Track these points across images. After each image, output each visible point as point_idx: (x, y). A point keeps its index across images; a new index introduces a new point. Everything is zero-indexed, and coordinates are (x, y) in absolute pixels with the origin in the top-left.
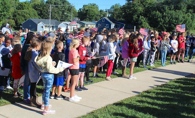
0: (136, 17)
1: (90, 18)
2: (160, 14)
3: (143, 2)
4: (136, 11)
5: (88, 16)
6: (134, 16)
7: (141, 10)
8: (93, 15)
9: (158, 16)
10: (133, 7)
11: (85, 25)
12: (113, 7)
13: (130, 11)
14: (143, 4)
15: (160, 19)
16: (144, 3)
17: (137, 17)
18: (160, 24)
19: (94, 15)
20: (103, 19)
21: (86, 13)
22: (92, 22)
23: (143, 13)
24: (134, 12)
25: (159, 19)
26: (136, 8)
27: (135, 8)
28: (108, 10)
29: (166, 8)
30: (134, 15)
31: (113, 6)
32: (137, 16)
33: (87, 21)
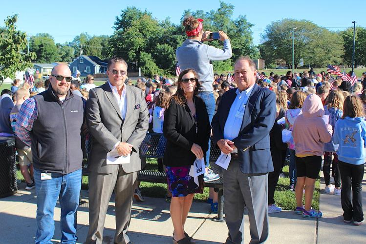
0: (132, 54)
1: (46, 58)
2: (171, 49)
3: (142, 30)
4: (132, 44)
5: (43, 54)
6: (130, 53)
7: (140, 43)
8: (51, 52)
9: (168, 51)
10: (128, 38)
11: (42, 69)
12: (78, 39)
13: (123, 44)
14: (143, 34)
15: (173, 55)
16: (144, 32)
17: (134, 54)
18: (173, 63)
19: (53, 52)
20: (81, 58)
21: (41, 49)
22: (50, 63)
23: (144, 48)
24: (130, 46)
25: (171, 56)
26: (132, 40)
27: (130, 40)
28: (70, 43)
29: (178, 39)
30: (130, 51)
31: (78, 37)
32: (134, 52)
33: (43, 63)
